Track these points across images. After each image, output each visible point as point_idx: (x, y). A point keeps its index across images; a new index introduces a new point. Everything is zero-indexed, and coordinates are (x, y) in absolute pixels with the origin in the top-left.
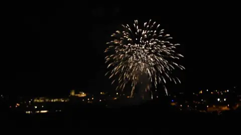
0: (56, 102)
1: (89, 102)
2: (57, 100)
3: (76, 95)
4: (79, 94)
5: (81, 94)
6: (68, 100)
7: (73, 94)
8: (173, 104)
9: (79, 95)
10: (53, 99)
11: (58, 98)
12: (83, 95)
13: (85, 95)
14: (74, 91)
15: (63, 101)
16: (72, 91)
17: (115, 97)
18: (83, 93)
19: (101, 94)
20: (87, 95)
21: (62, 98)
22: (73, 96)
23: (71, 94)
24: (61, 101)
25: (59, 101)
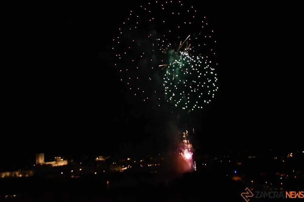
0: (6, 177)
1: (73, 177)
2: (8, 174)
3: (47, 163)
5: (56, 161)
6: (31, 173)
7: (41, 161)
8: (236, 179)
9: (53, 163)
11: (11, 170)
12: (62, 163)
13: (64, 163)
14: (43, 156)
15: (21, 176)
16: (40, 156)
17: (123, 166)
18: (61, 160)
19: (96, 160)
20: (68, 163)
21: (19, 171)
22: (42, 164)
23: (38, 162)
24: (18, 175)
25: (13, 175)
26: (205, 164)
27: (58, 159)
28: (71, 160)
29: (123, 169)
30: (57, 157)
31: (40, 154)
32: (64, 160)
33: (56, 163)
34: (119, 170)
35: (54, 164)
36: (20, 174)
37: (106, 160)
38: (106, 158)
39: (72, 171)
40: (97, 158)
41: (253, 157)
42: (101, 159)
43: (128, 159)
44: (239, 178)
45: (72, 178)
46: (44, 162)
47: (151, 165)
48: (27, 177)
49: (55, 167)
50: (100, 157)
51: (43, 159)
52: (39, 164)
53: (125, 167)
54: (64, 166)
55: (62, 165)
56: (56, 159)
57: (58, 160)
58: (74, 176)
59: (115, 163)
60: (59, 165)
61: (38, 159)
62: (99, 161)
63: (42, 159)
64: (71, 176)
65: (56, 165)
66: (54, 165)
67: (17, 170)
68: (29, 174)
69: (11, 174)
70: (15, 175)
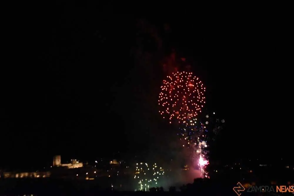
0: (24, 177)
2: (26, 174)
3: (64, 165)
5: (72, 163)
6: (48, 174)
7: (58, 162)
10: (19, 173)
11: (29, 171)
12: (78, 165)
13: (80, 165)
14: (60, 157)
15: (38, 176)
16: (57, 158)
18: (77, 162)
19: (111, 163)
20: (84, 165)
21: (36, 171)
22: (58, 166)
23: (55, 163)
24: (35, 176)
25: (31, 176)
26: (217, 171)
27: (74, 160)
28: (86, 163)
30: (73, 160)
31: (58, 156)
32: (79, 162)
33: (72, 165)
35: (70, 166)
36: (37, 175)
38: (120, 162)
39: (87, 173)
40: (111, 162)
41: (264, 165)
42: (115, 163)
43: (141, 164)
45: (87, 180)
46: (60, 164)
47: (163, 170)
48: (44, 178)
49: (71, 169)
50: (114, 160)
51: (60, 160)
52: (56, 166)
54: (79, 168)
55: (77, 167)
56: (72, 161)
57: (73, 162)
58: (89, 178)
59: (129, 167)
60: (75, 167)
61: (55, 161)
62: (113, 164)
63: (58, 161)
64: (86, 178)
65: (72, 167)
67: (35, 171)
68: (46, 174)
69: (29, 175)
70: (33, 176)
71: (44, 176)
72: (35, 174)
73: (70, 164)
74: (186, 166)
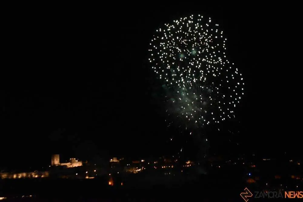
0: (22, 178)
1: (87, 177)
2: (24, 175)
3: (63, 164)
4: (68, 161)
5: (71, 162)
6: (47, 174)
7: (57, 162)
8: (250, 181)
9: (68, 165)
10: (17, 173)
11: (27, 171)
12: (77, 164)
13: (79, 164)
14: (59, 157)
15: (36, 176)
16: (55, 157)
17: (137, 168)
18: (76, 161)
20: (83, 164)
21: (35, 171)
22: (57, 165)
23: (54, 163)
24: (34, 176)
25: (29, 176)
26: (219, 167)
27: (73, 160)
28: (85, 161)
29: (137, 171)
30: (72, 159)
31: (57, 155)
32: (79, 161)
33: (71, 165)
34: (133, 172)
36: (35, 175)
37: (120, 161)
38: (120, 159)
39: (87, 172)
40: (112, 160)
41: (268, 160)
42: (115, 160)
43: (142, 161)
44: (253, 181)
45: (87, 179)
46: (59, 164)
47: (165, 167)
48: (43, 178)
50: (114, 158)
51: (58, 160)
52: (54, 165)
53: (138, 169)
55: (77, 166)
56: (71, 160)
57: (73, 161)
58: (89, 177)
59: (129, 165)
60: (74, 166)
61: (53, 160)
62: (113, 162)
63: (57, 160)
64: (86, 177)
65: (71, 166)
66: (69, 167)
67: (33, 171)
68: (45, 174)
69: (27, 175)
70: (31, 176)
71: (42, 176)
72: (33, 174)
73: (69, 163)
74: (189, 162)
